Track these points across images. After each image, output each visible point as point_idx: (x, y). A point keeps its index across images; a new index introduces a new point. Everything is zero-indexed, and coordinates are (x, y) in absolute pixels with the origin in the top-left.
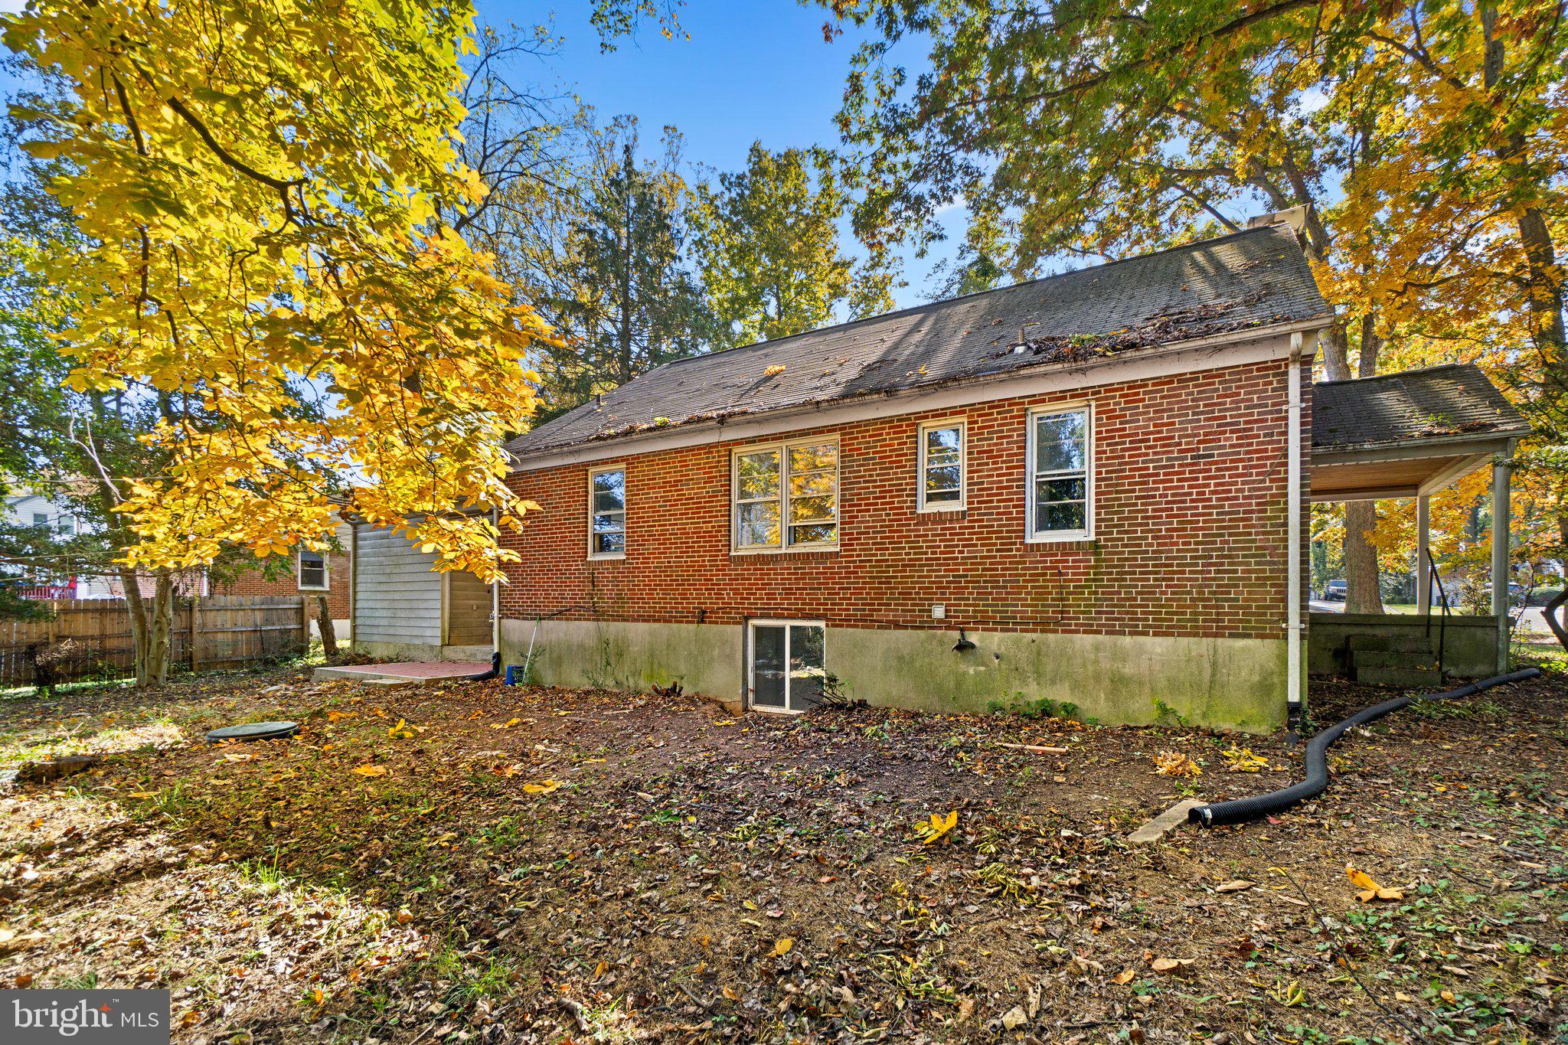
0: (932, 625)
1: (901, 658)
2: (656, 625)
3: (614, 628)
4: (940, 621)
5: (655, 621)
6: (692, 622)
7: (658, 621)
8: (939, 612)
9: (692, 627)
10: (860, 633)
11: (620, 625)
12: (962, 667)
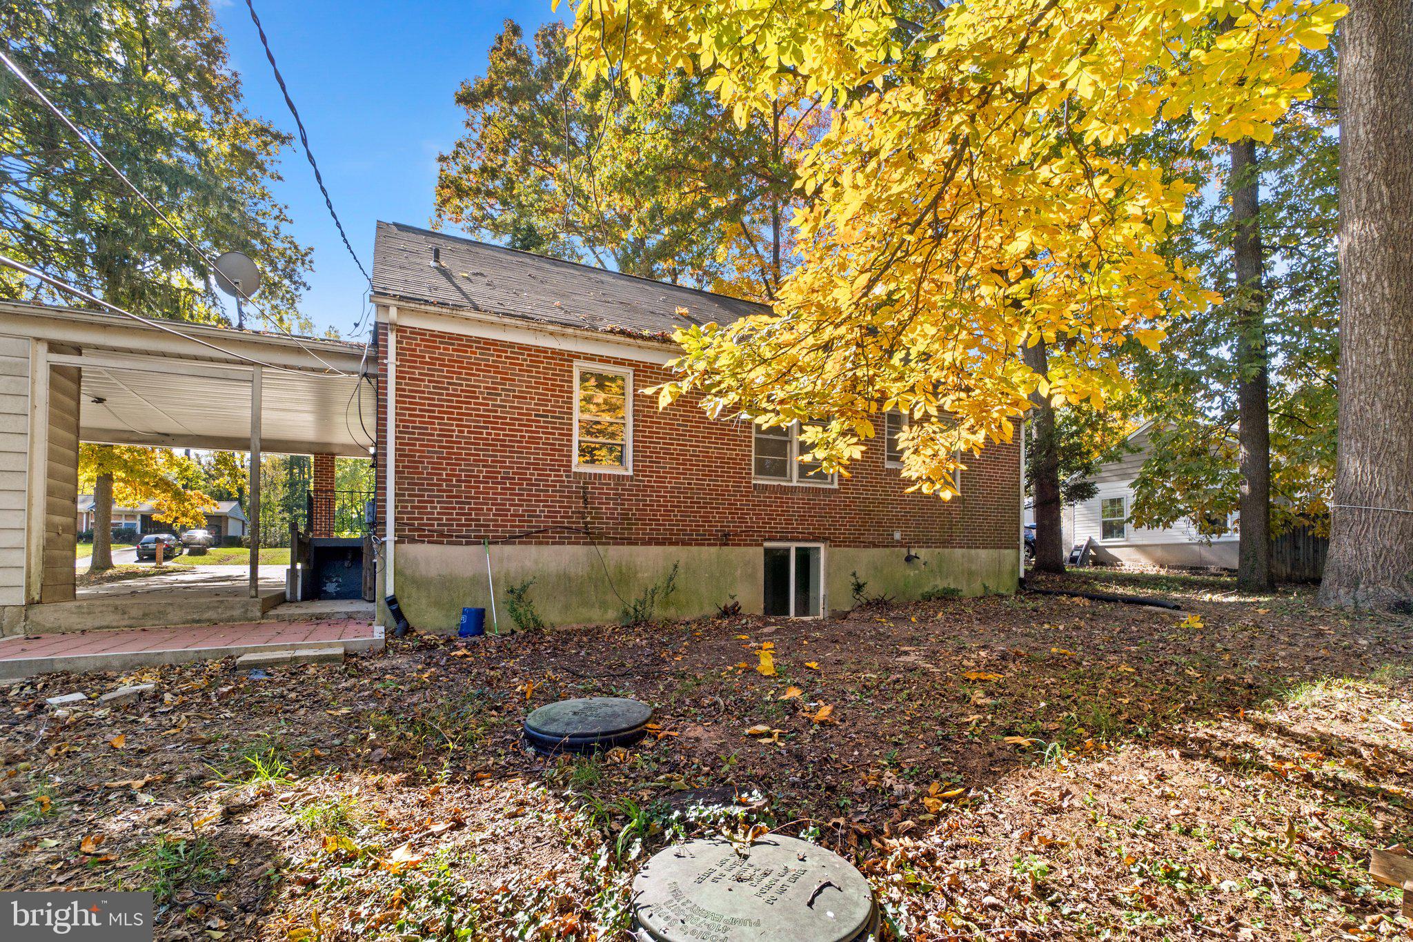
0: (892, 544)
1: (876, 568)
2: (673, 549)
3: (615, 554)
4: (898, 541)
5: (671, 544)
6: (715, 545)
7: (676, 543)
8: (897, 536)
9: (713, 549)
10: (851, 551)
11: (625, 550)
12: (908, 572)
